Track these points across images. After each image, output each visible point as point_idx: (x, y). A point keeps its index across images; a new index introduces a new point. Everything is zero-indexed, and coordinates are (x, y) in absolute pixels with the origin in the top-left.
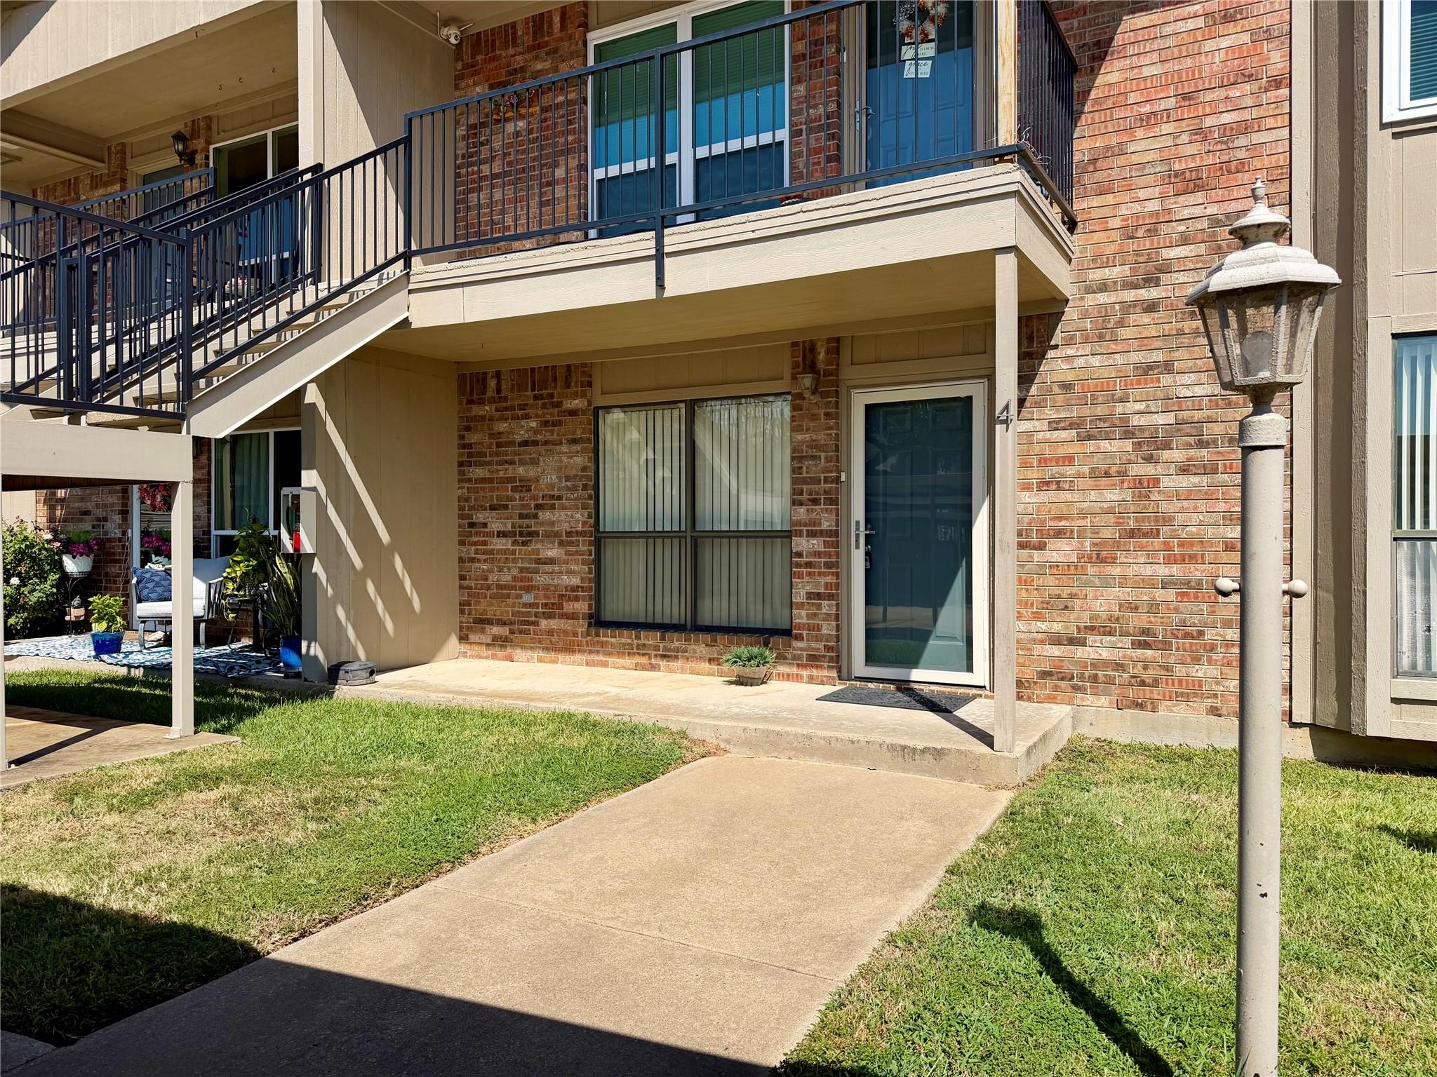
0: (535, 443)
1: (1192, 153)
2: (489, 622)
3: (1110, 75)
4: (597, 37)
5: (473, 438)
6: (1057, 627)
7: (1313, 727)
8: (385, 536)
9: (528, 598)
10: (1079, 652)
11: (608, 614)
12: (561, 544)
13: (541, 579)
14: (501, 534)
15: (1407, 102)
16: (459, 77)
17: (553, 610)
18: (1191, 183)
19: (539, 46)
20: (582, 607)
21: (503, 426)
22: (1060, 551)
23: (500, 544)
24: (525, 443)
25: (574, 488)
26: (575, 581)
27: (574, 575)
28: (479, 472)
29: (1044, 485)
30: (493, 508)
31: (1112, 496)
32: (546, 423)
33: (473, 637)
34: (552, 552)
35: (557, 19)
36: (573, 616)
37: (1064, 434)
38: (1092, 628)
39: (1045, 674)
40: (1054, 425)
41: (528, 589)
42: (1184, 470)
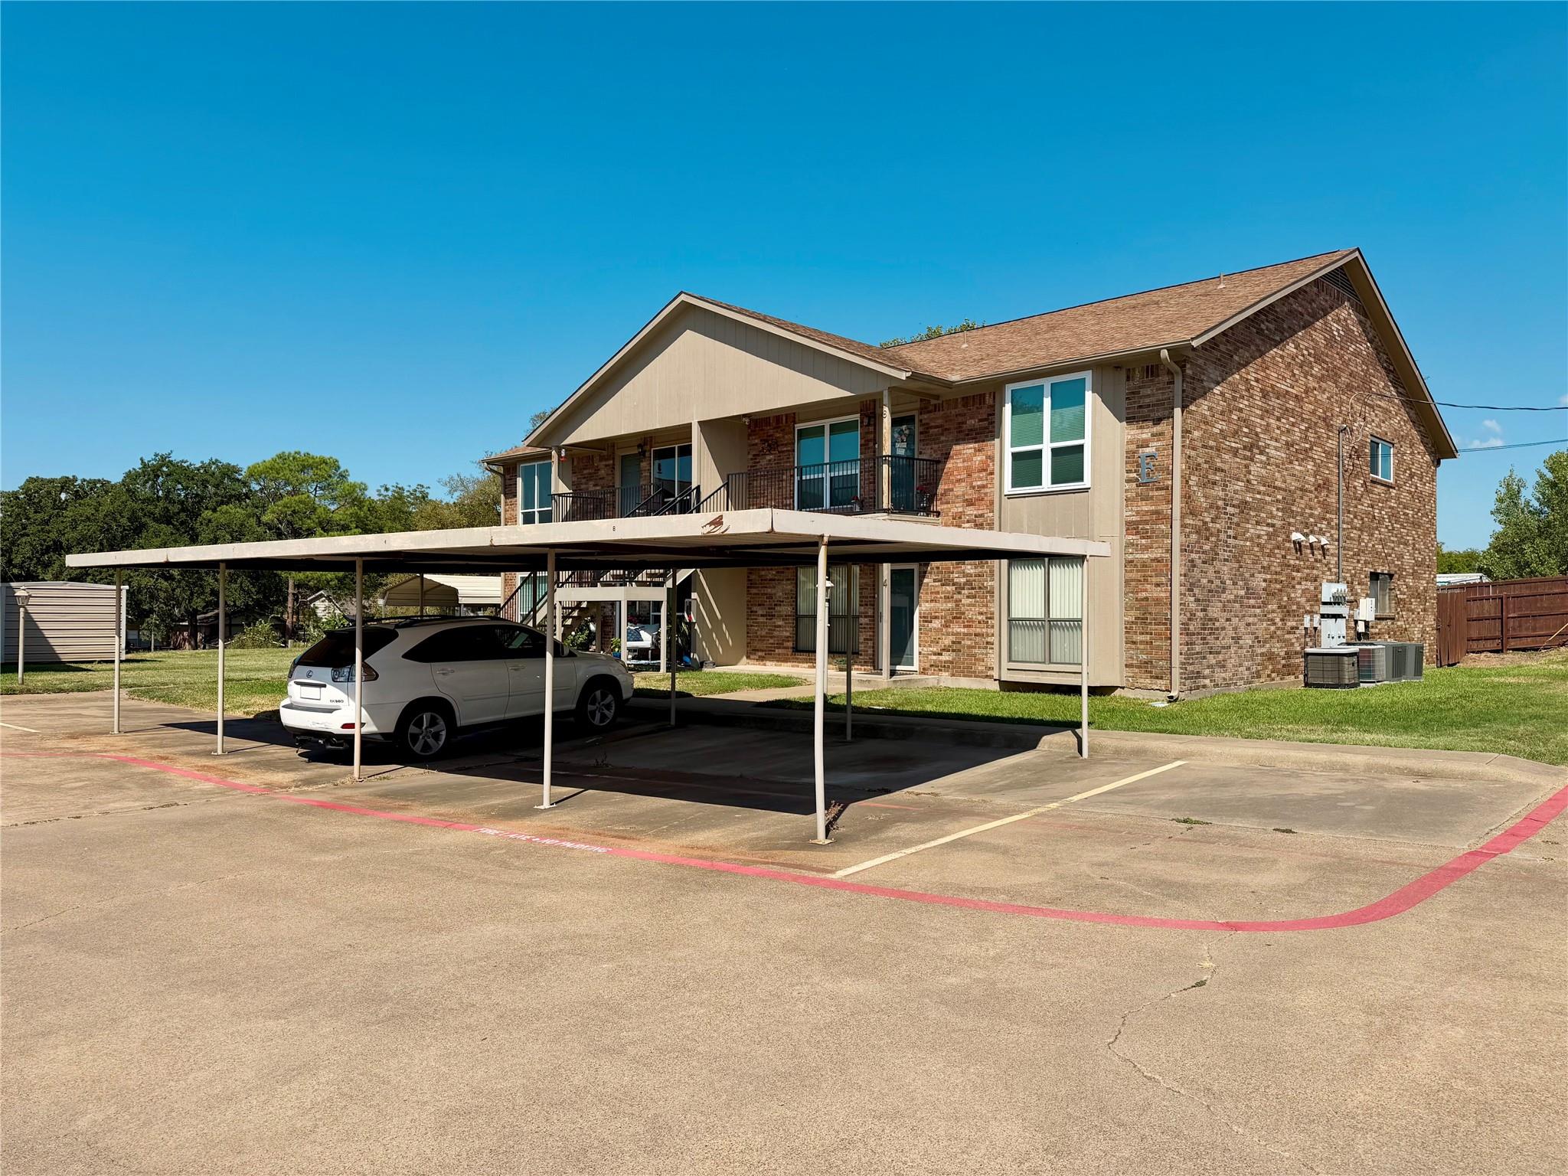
0: (774, 580)
1: (972, 495)
2: (758, 650)
3: (949, 465)
4: (799, 426)
5: (753, 577)
6: (935, 649)
7: (999, 680)
8: (719, 617)
9: (771, 641)
10: (941, 658)
11: (801, 646)
12: (783, 620)
13: (776, 633)
14: (762, 615)
15: (1010, 489)
16: (750, 435)
17: (780, 646)
18: (970, 503)
19: (778, 428)
20: (790, 644)
21: (763, 573)
22: (936, 624)
23: (761, 619)
24: (771, 580)
25: (788, 598)
26: (788, 634)
27: (787, 633)
28: (754, 591)
29: (932, 601)
30: (759, 605)
31: (949, 605)
32: (778, 572)
33: (752, 657)
34: (780, 623)
35: (784, 418)
36: (787, 648)
37: (937, 584)
38: (944, 650)
39: (931, 666)
40: (935, 581)
41: (771, 637)
42: (968, 597)
